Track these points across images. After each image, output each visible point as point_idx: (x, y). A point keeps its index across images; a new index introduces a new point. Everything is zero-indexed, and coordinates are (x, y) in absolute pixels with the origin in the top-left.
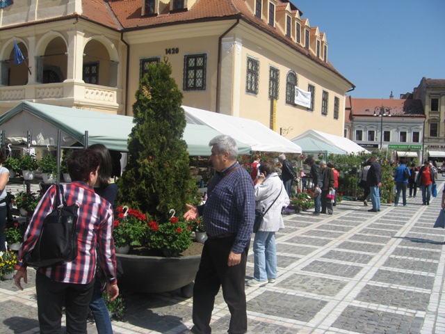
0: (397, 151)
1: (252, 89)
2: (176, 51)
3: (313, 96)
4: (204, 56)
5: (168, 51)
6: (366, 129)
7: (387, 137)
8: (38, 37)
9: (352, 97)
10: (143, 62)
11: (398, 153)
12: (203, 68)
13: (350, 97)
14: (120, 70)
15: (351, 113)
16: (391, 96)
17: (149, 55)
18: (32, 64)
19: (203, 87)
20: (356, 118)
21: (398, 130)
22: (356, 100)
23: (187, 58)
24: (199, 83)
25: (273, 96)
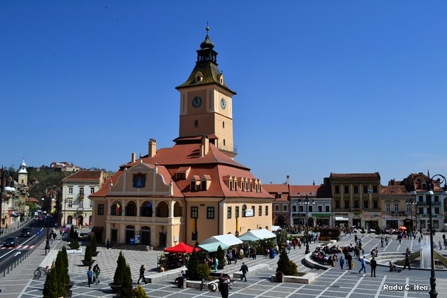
0: (317, 217)
1: (229, 217)
2: (204, 205)
3: (254, 210)
4: (213, 208)
5: (201, 205)
6: (298, 205)
8: (156, 201)
10: (192, 208)
12: (213, 211)
14: (183, 210)
15: (288, 196)
16: (314, 184)
17: (194, 206)
18: (154, 209)
19: (213, 218)
20: (292, 199)
23: (208, 208)
24: (212, 216)
25: (237, 216)
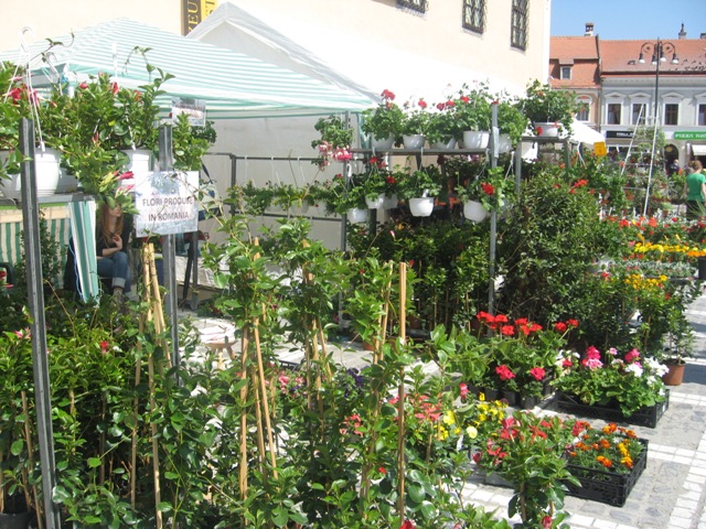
0: (692, 143)
6: (628, 100)
7: (672, 115)
9: (600, 39)
11: (694, 147)
13: (597, 38)
15: (598, 70)
20: (608, 79)
21: (694, 101)
22: (610, 43)
